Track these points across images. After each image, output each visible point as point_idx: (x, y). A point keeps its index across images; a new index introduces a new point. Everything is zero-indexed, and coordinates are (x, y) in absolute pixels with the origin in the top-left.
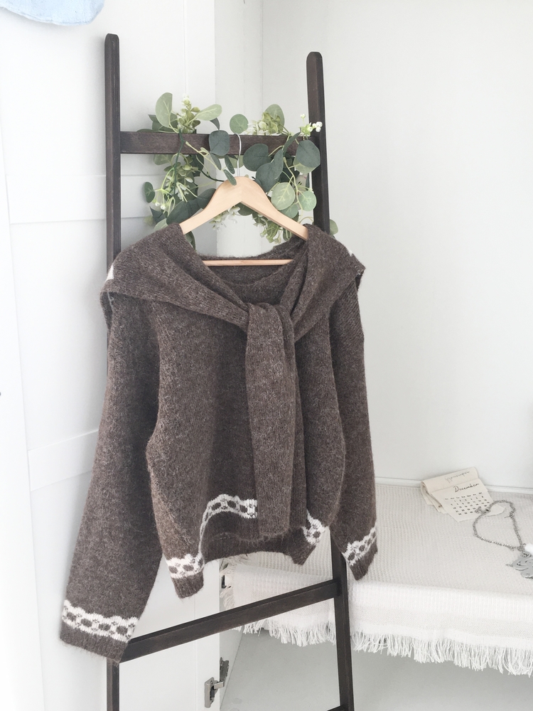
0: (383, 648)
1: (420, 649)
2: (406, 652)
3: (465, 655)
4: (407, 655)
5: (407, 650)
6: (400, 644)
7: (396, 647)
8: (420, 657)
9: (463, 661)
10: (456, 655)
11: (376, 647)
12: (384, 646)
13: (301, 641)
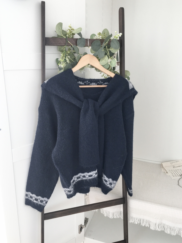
0: (139, 223)
1: (152, 225)
2: (147, 225)
3: (169, 230)
4: (148, 226)
5: (148, 224)
6: (146, 222)
7: (144, 223)
8: (152, 228)
9: (168, 232)
10: (165, 229)
11: (137, 222)
12: (140, 222)
13: (111, 216)
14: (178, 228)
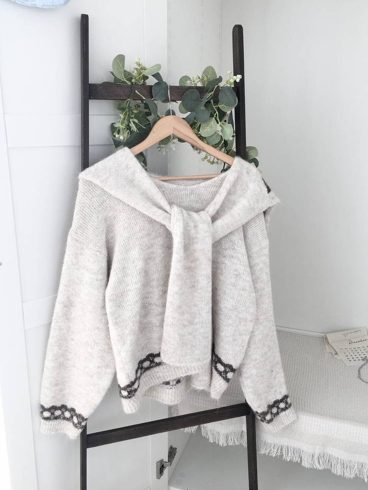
0: (279, 454)
1: (306, 459)
2: (296, 459)
3: (339, 467)
6: (293, 453)
7: (290, 455)
8: (306, 464)
9: (338, 471)
10: (333, 466)
11: (275, 453)
13: (222, 442)
14: (358, 463)
